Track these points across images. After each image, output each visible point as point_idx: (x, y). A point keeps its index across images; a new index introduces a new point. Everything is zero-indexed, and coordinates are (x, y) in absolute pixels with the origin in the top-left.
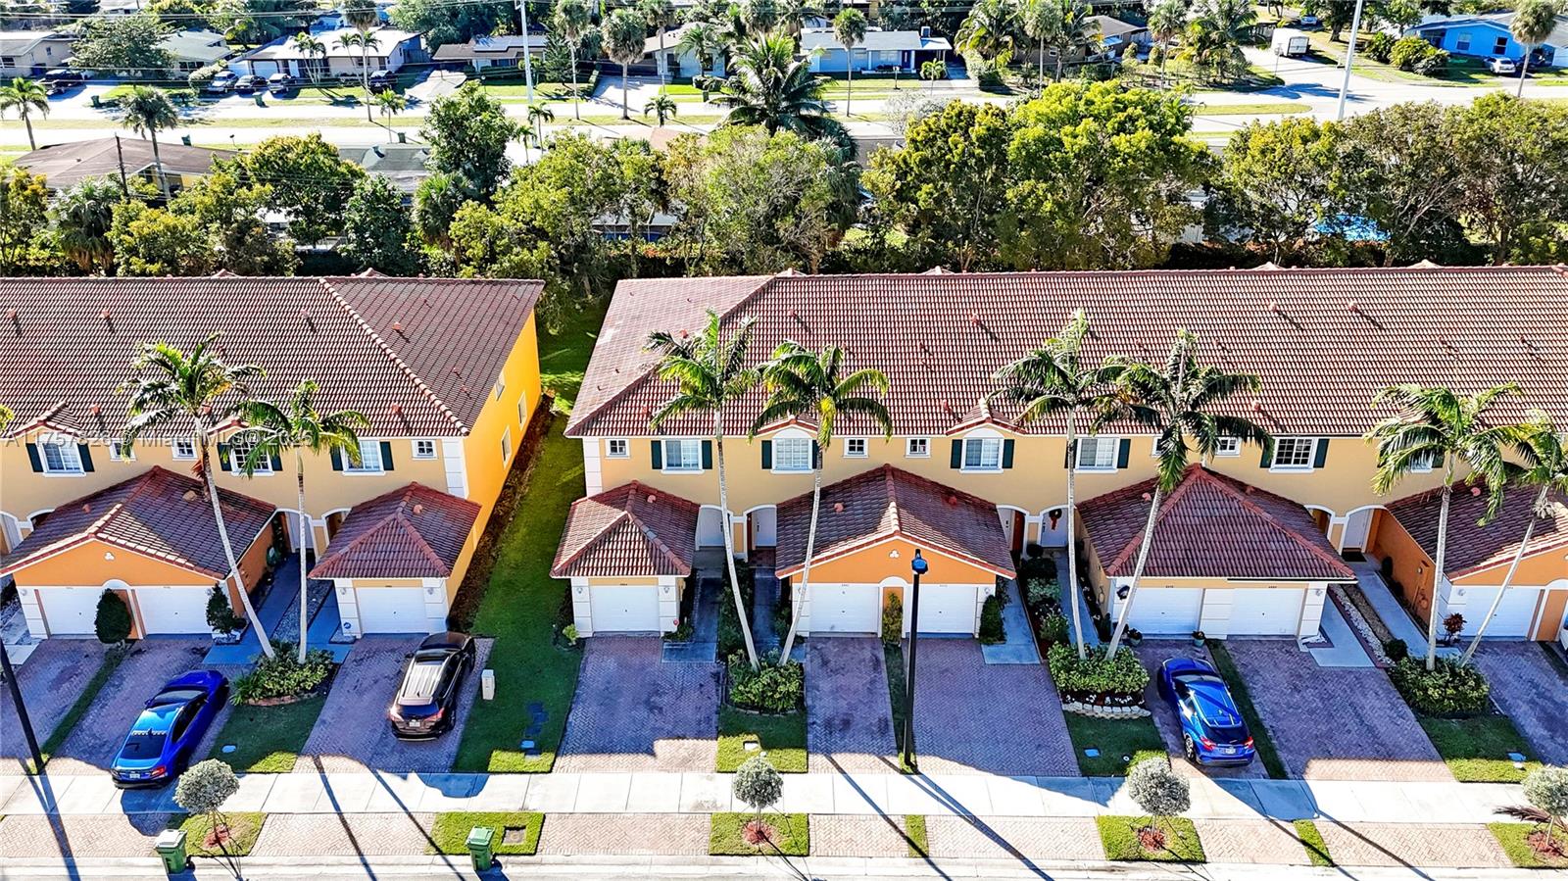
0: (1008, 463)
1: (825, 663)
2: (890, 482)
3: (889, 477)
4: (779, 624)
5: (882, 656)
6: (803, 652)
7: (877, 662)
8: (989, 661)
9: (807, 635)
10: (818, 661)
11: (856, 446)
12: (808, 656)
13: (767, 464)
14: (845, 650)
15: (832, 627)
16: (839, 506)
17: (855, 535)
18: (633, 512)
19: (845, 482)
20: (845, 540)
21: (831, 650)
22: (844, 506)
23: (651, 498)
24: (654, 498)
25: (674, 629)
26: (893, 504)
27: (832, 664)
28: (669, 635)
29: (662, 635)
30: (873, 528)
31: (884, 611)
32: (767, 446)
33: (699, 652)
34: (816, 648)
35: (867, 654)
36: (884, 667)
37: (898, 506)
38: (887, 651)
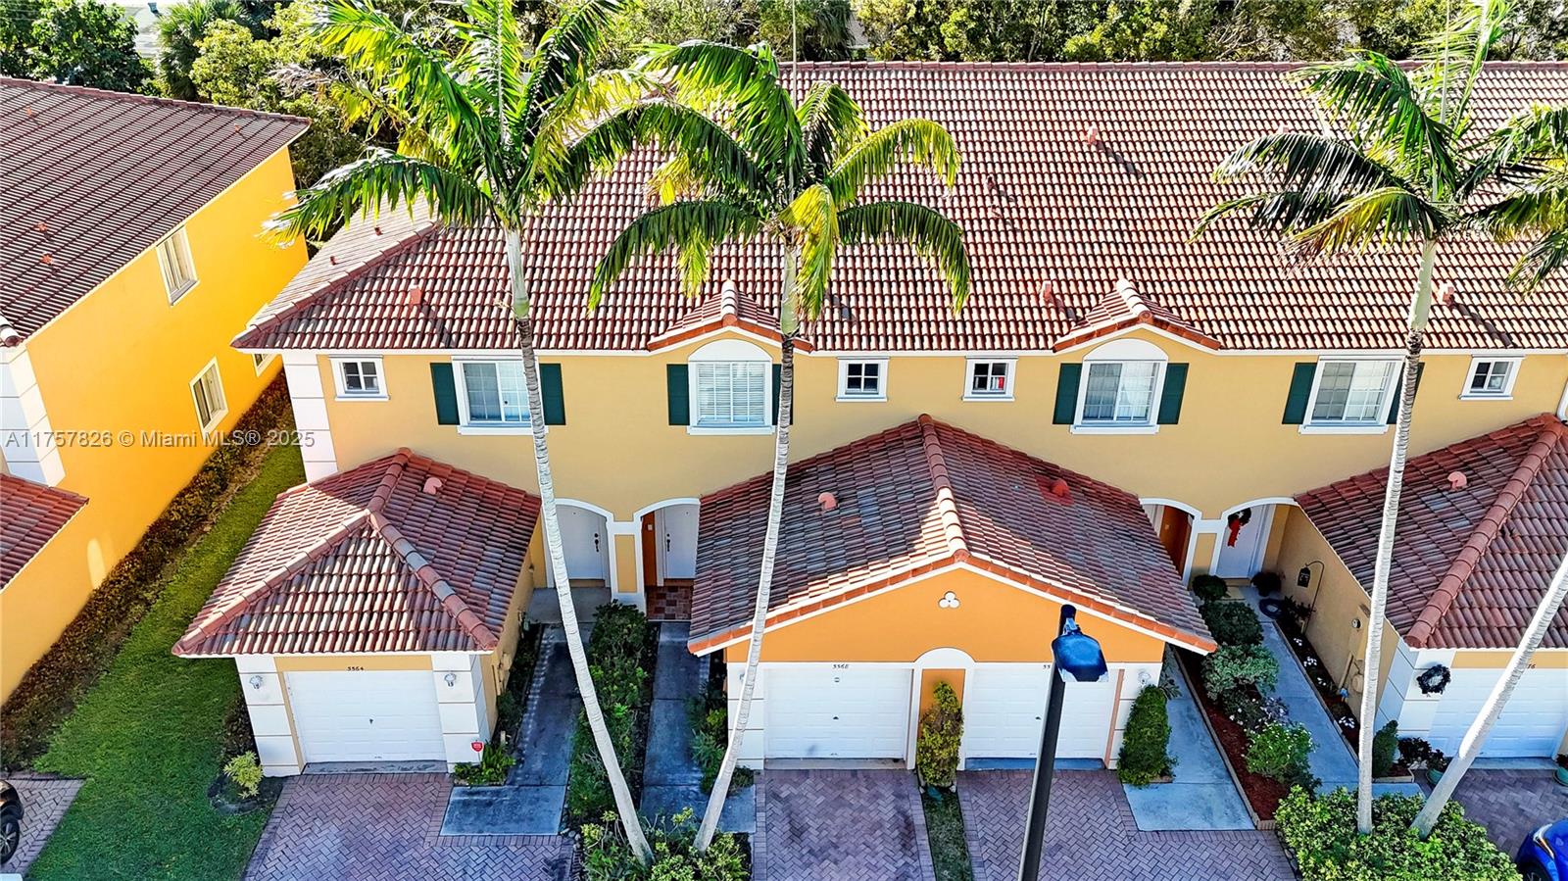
0: (1170, 413)
1: (797, 833)
2: (933, 449)
3: (931, 440)
4: (702, 743)
5: (919, 817)
6: (749, 807)
7: (908, 830)
8: (1146, 824)
9: (759, 766)
10: (782, 828)
11: (862, 377)
12: (761, 815)
13: (679, 414)
14: (840, 802)
15: (812, 749)
16: (827, 499)
17: (866, 561)
18: (385, 512)
19: (839, 452)
20: (844, 570)
21: (811, 799)
22: (840, 500)
23: (432, 485)
24: (438, 483)
25: (475, 758)
26: (946, 493)
27: (813, 837)
28: (465, 771)
29: (451, 769)
30: (905, 545)
31: (924, 718)
32: (678, 376)
33: (525, 810)
34: (776, 796)
35: (886, 810)
36: (923, 840)
37: (957, 498)
38: (928, 802)
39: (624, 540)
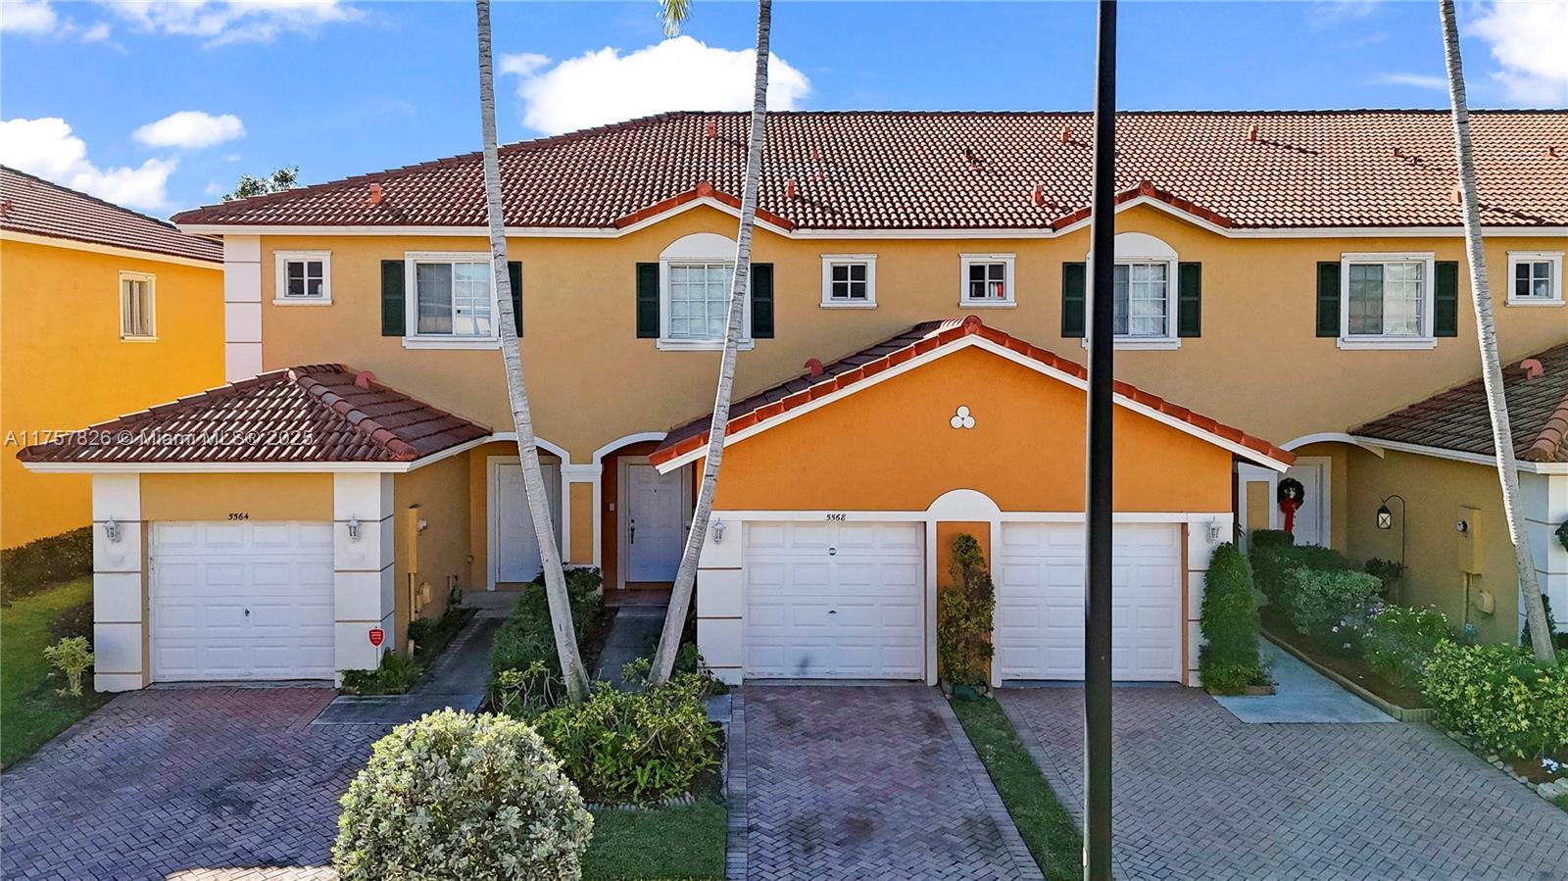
0: (1190, 325)
1: (786, 723)
5: (947, 713)
7: (933, 721)
8: (1250, 719)
9: (737, 682)
11: (850, 281)
12: (739, 712)
13: (648, 324)
15: (805, 665)
21: (804, 702)
25: (369, 660)
27: (807, 725)
28: (354, 679)
29: (339, 679)
32: (648, 275)
35: (904, 709)
36: (955, 727)
38: (956, 703)
39: (581, 490)
